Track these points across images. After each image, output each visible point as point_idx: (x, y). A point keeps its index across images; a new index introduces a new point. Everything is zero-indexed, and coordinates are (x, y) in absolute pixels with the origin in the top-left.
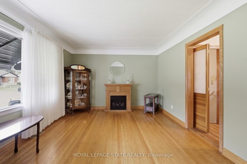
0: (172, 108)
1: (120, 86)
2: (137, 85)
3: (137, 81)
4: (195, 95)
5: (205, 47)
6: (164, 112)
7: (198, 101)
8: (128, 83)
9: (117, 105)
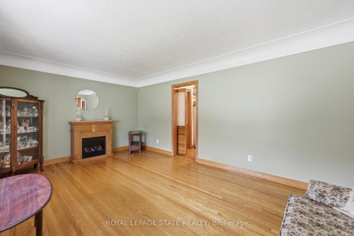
0: (158, 142)
1: (96, 123)
2: (117, 122)
3: (115, 117)
4: (178, 127)
5: (184, 90)
6: (147, 149)
7: (180, 132)
8: (106, 119)
9: (93, 150)
